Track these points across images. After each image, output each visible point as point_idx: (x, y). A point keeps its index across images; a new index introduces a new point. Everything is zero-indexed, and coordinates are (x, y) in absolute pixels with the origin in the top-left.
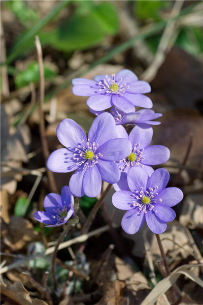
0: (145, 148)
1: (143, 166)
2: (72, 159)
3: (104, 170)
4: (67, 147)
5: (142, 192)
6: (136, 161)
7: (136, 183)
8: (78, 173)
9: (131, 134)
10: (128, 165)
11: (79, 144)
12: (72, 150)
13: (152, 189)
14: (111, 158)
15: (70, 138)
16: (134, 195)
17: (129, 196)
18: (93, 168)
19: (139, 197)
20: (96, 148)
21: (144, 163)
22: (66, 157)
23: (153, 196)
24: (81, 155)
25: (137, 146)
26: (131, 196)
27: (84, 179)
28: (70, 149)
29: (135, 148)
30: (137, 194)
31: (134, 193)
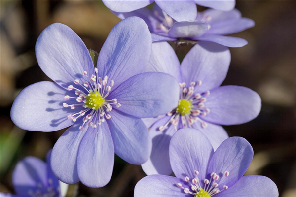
0: (211, 91)
1: (206, 125)
2: (61, 104)
3: (120, 134)
4: (54, 79)
5: (197, 180)
6: (192, 114)
7: (186, 160)
8: (70, 134)
9: (185, 60)
10: (175, 122)
11: (79, 76)
12: (63, 87)
13: (215, 176)
14: (137, 111)
15: (61, 62)
16: (180, 184)
17: (171, 186)
18: (100, 129)
19: (191, 190)
20: (109, 88)
21: (209, 119)
22: (50, 98)
23: (218, 191)
24: (79, 99)
25: (195, 86)
26: (175, 185)
27: (81, 149)
28: (60, 84)
29: (192, 91)
30: (186, 183)
31: (181, 181)
